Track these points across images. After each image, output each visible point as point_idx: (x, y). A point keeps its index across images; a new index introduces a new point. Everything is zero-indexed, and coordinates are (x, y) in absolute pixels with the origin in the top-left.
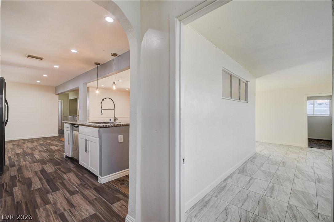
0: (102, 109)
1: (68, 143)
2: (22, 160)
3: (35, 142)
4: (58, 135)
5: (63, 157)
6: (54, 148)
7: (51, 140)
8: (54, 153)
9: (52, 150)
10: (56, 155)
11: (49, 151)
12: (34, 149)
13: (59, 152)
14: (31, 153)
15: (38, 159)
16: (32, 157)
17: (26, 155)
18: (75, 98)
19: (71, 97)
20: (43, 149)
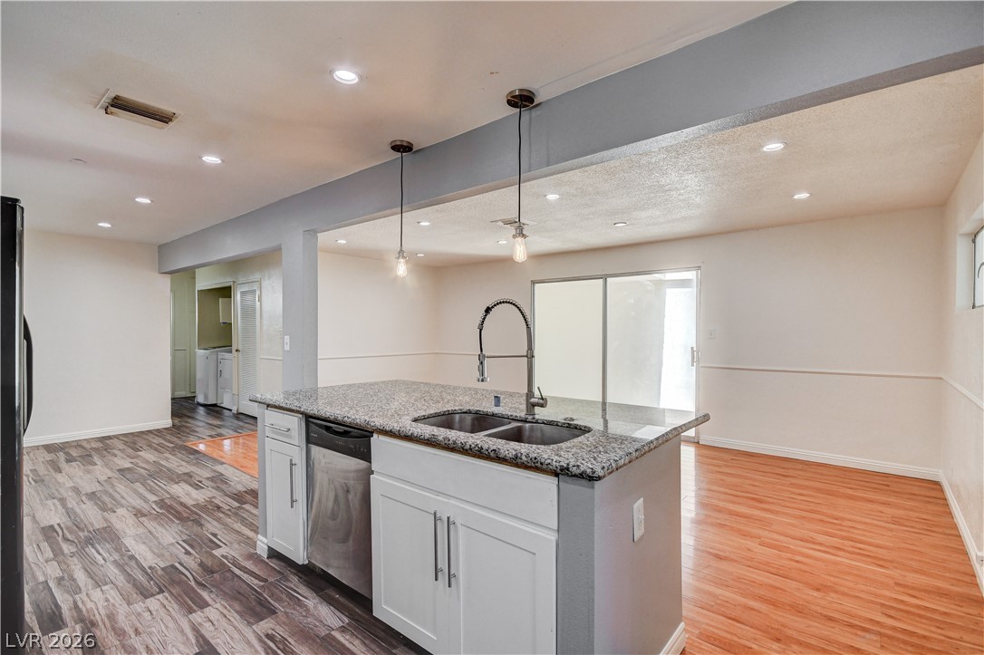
0: (484, 356)
1: (292, 501)
2: (80, 576)
3: (96, 459)
4: (167, 422)
5: (252, 551)
6: (186, 494)
7: (156, 449)
8: (201, 525)
9: (182, 504)
10: (215, 535)
11: (173, 511)
12: (106, 499)
13: (219, 520)
14: (104, 528)
15: (150, 568)
16: (117, 550)
17: (89, 541)
18: (228, 285)
19: (205, 281)
20: (146, 500)
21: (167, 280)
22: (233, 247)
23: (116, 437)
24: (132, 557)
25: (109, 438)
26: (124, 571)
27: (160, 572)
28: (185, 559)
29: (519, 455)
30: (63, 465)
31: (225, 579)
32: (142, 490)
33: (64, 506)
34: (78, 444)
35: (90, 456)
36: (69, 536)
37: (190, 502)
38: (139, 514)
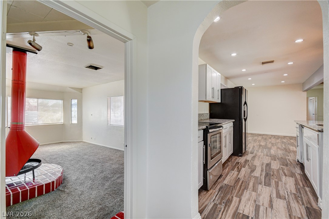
1: (298, 146)
5: (295, 160)
9: (289, 149)
11: (286, 150)
21: (305, 93)
24: (270, 152)
26: (267, 153)
27: (273, 155)
28: (279, 155)
30: (272, 138)
31: (284, 160)
32: (283, 145)
33: (266, 143)
35: (279, 138)
36: (263, 147)
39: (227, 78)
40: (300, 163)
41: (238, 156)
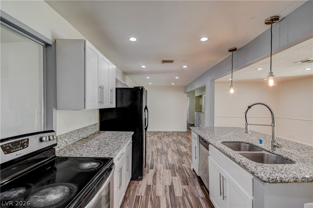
0: (248, 124)
1: (196, 158)
2: (159, 160)
3: (171, 136)
4: (186, 130)
5: (190, 168)
6: (183, 149)
7: (182, 137)
8: (183, 157)
9: (181, 151)
10: (184, 161)
11: (179, 152)
12: (169, 145)
13: (187, 157)
14: (166, 152)
15: (170, 163)
16: (166, 157)
17: (163, 154)
18: (201, 95)
19: (197, 94)
20: (175, 148)
21: (186, 95)
22: (198, 85)
23: (176, 132)
24: (168, 160)
25: (174, 132)
26: (165, 162)
27: (171, 165)
28: (176, 163)
29: (240, 162)
30: (165, 136)
31: (182, 172)
32: (175, 146)
33: (162, 145)
34: (169, 132)
35: (170, 135)
36: (160, 152)
37: (183, 151)
38: (173, 151)
39: (125, 73)
40: (198, 176)
41: (138, 180)
